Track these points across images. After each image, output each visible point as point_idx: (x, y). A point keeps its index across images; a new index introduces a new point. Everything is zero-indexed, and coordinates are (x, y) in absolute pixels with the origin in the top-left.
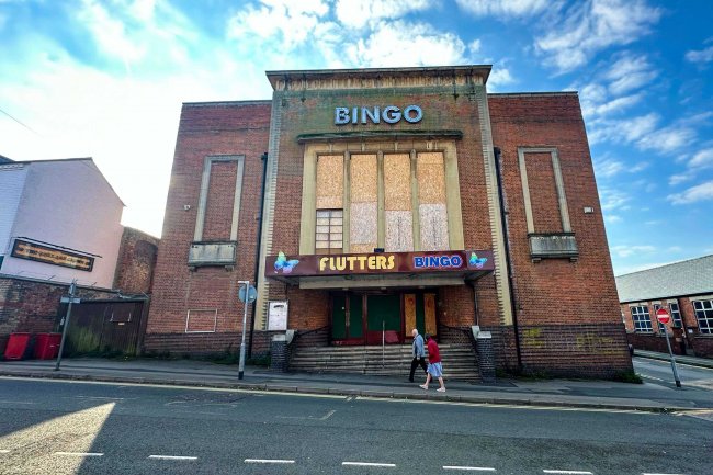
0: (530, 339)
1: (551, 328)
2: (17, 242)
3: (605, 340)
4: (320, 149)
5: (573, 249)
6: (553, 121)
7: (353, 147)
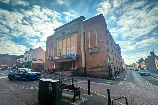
0: (88, 70)
1: (92, 67)
2: (33, 59)
3: (103, 70)
5: (97, 50)
6: (96, 22)
7: (63, 39)
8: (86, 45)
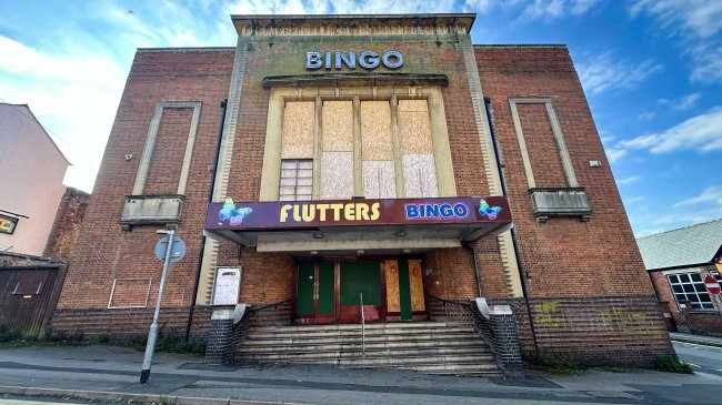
0: (544, 316)
1: (567, 301)
3: (635, 315)
4: (288, 93)
5: (584, 206)
6: (543, 72)
7: (326, 92)
8: (504, 166)
